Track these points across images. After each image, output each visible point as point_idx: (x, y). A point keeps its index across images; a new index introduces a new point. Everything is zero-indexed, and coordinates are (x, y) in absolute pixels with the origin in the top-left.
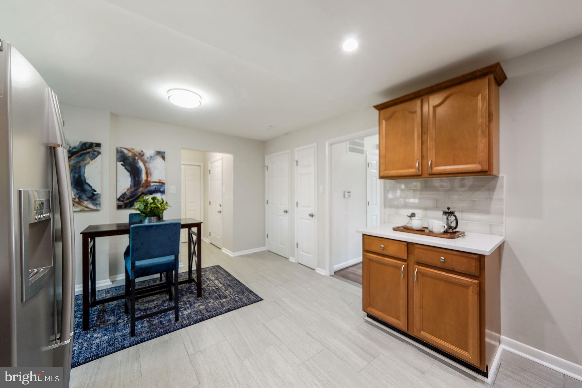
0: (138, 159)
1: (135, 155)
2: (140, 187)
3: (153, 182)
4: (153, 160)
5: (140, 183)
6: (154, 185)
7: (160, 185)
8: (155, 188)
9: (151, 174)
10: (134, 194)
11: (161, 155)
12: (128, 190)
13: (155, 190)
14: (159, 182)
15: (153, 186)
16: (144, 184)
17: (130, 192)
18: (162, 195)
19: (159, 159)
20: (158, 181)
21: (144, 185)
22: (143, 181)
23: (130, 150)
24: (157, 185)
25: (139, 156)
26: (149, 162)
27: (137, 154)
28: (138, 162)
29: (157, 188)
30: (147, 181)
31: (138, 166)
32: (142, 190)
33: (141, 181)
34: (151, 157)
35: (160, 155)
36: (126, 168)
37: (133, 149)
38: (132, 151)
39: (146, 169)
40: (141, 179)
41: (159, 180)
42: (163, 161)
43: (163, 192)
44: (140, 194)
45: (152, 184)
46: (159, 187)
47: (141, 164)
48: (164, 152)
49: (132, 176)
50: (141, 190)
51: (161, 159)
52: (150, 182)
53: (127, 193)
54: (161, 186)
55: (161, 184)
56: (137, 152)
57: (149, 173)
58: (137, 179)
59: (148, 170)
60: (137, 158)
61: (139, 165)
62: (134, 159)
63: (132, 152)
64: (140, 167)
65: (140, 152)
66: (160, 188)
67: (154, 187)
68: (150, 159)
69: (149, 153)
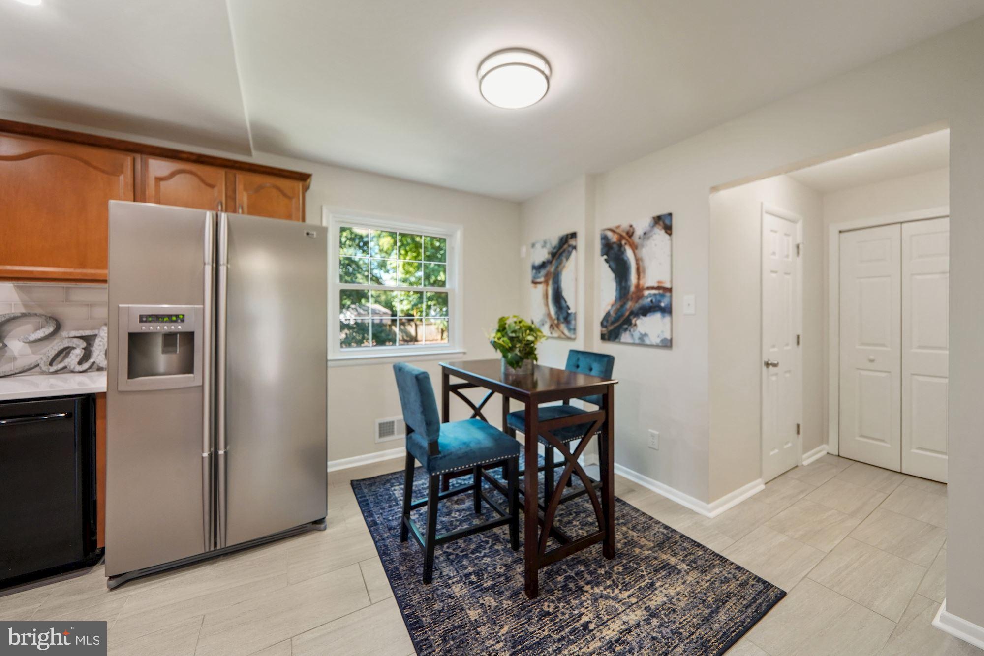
0: (626, 244)
1: (621, 237)
2: (628, 300)
3: (648, 288)
4: (649, 238)
5: (628, 292)
6: (650, 295)
7: (659, 294)
8: (652, 301)
9: (644, 272)
10: (620, 313)
11: (664, 223)
12: (612, 306)
13: (651, 305)
14: (658, 288)
15: (647, 297)
16: (634, 293)
17: (615, 310)
18: (664, 317)
19: (659, 234)
20: (656, 285)
21: (634, 296)
22: (632, 289)
23: (614, 229)
24: (655, 295)
25: (627, 238)
26: (642, 246)
27: (624, 234)
28: (625, 250)
29: (654, 301)
30: (638, 286)
31: (625, 258)
32: (631, 307)
33: (629, 287)
34: (645, 234)
35: (661, 223)
36: (610, 266)
37: (618, 227)
38: (618, 231)
39: (638, 260)
40: (629, 283)
41: (659, 282)
42: (667, 236)
43: (667, 311)
44: (627, 314)
45: (646, 293)
46: (658, 298)
47: (629, 254)
48: (670, 215)
49: (618, 279)
50: (629, 305)
51: (663, 232)
52: (643, 289)
53: (612, 313)
54: (662, 295)
55: (661, 291)
56: (623, 231)
57: (641, 270)
58: (623, 284)
59: (641, 263)
60: (623, 242)
61: (626, 256)
62: (620, 246)
63: (618, 234)
64: (628, 259)
65: (628, 228)
66: (660, 302)
67: (649, 300)
68: (644, 238)
69: (641, 225)
